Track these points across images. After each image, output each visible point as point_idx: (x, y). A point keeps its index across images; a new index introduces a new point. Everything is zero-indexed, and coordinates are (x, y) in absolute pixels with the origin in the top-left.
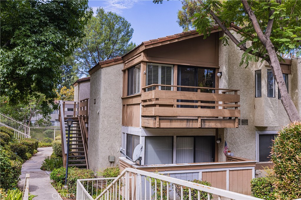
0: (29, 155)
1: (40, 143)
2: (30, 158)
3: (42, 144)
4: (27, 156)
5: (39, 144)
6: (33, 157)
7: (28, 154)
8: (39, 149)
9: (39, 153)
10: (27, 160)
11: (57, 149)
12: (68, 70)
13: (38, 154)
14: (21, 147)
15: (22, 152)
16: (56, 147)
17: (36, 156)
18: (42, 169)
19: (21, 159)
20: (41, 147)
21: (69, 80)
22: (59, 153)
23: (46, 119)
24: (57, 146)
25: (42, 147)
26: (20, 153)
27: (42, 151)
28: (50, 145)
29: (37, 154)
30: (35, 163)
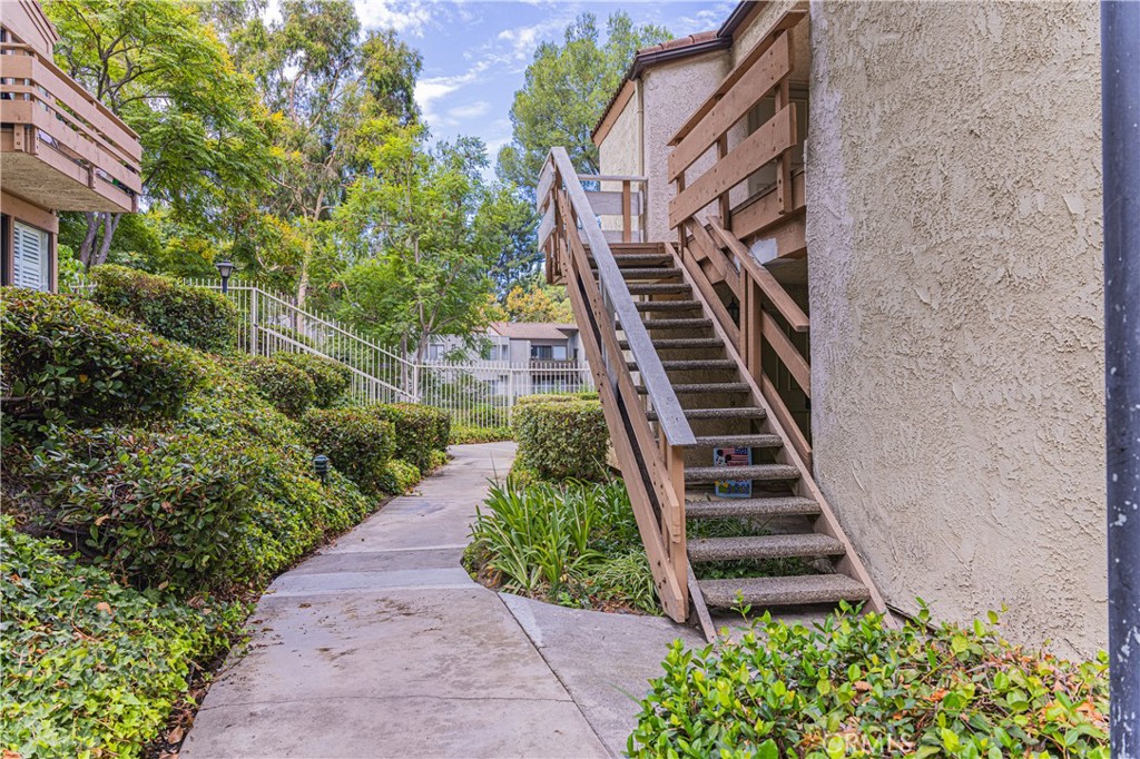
0: (404, 472)
1: (458, 428)
2: (411, 485)
3: (465, 432)
4: (392, 478)
5: (453, 433)
6: (429, 481)
7: (398, 469)
8: (453, 449)
9: (453, 466)
10: (396, 494)
11: (544, 441)
12: (524, 247)
13: (449, 471)
14: (356, 427)
15: (361, 453)
16: (536, 427)
17: (441, 475)
18: (473, 565)
19: (355, 494)
20: (464, 441)
21: (528, 277)
22: (555, 461)
23: (474, 349)
24: (541, 425)
25: (467, 443)
26: (351, 458)
27: (466, 456)
28: (496, 435)
29: (445, 468)
30: (432, 511)
